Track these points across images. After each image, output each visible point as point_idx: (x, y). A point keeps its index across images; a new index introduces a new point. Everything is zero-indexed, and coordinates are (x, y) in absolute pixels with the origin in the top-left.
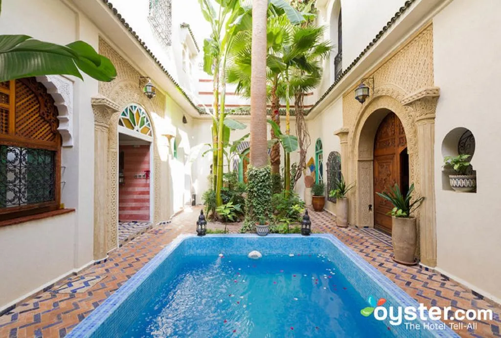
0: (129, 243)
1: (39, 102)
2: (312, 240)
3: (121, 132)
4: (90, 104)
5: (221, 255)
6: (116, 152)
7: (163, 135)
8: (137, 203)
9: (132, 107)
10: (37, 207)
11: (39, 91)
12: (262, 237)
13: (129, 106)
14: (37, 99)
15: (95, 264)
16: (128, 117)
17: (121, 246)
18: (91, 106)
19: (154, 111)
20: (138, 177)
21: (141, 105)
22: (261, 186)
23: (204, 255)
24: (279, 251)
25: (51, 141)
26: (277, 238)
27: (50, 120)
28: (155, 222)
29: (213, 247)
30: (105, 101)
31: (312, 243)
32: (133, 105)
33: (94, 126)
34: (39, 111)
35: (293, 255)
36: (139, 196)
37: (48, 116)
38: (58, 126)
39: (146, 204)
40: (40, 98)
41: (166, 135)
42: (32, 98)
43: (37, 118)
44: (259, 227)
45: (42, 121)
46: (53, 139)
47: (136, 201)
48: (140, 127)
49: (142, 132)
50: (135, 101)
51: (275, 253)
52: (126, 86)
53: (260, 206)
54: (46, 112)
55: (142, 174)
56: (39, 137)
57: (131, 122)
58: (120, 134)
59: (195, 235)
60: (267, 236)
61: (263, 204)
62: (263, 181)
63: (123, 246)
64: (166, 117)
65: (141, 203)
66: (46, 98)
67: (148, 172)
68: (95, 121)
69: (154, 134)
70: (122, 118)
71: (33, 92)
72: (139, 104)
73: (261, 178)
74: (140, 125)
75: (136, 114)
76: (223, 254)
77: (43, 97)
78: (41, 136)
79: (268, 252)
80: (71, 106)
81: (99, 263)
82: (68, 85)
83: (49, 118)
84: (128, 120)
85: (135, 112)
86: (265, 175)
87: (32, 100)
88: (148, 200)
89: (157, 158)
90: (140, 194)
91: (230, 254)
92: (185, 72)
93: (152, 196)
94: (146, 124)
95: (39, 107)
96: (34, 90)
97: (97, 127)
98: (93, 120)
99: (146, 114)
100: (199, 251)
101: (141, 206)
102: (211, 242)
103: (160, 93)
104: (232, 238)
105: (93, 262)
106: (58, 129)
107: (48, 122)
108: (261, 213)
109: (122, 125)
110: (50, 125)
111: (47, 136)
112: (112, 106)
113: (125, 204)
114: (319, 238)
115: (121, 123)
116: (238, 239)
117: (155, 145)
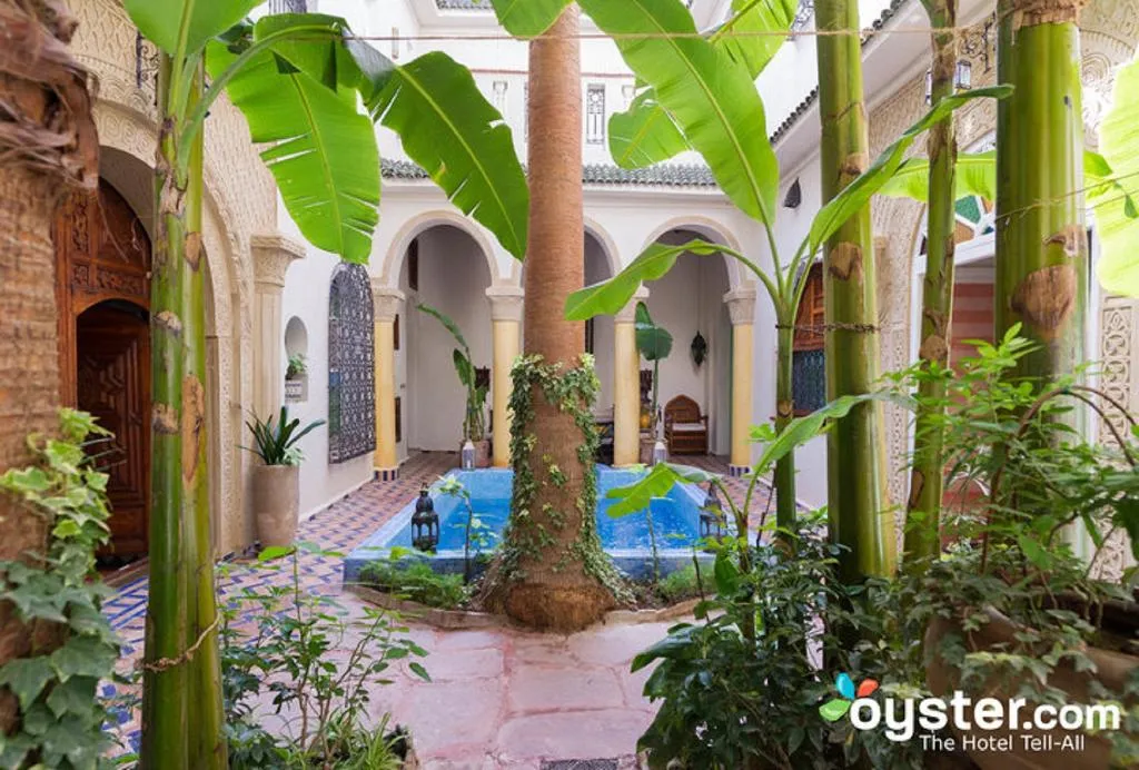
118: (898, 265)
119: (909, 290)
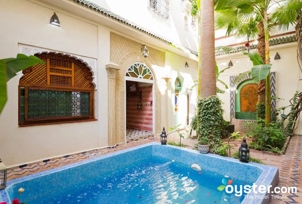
0: (134, 142)
1: (84, 72)
2: (249, 168)
3: (127, 80)
4: (105, 68)
5: (173, 161)
6: (124, 91)
7: (162, 78)
8: (148, 120)
9: (136, 65)
10: (81, 117)
11: (84, 67)
12: (202, 154)
13: (133, 65)
14: (83, 70)
15: (108, 148)
16: (133, 71)
17: (128, 142)
18: (106, 69)
19: (154, 64)
20: (148, 105)
21: (143, 63)
22: (205, 113)
23: (164, 158)
24: (216, 170)
25: (90, 88)
26: (214, 158)
27: (89, 78)
28: (156, 133)
29: (169, 154)
30: (110, 65)
31: (249, 171)
32: (137, 63)
33: (107, 79)
34: (84, 75)
35: (228, 177)
36: (148, 116)
37: (88, 77)
38: (92, 81)
39: (151, 121)
40: (84, 70)
41: (164, 78)
42: (81, 70)
43: (83, 78)
44: (200, 146)
45: (85, 79)
46: (91, 87)
47: (147, 119)
48: (143, 75)
49: (144, 78)
50: (138, 61)
51: (212, 171)
52: (131, 54)
53: (205, 129)
54: (87, 75)
55: (149, 103)
56: (84, 86)
57: (135, 73)
58: (127, 81)
59: (160, 144)
60: (205, 155)
61: (208, 128)
62: (207, 109)
63: (129, 143)
64: (166, 66)
65: (149, 121)
66: (86, 69)
67: (152, 102)
68: (108, 76)
69: (155, 78)
70: (129, 72)
71: (81, 68)
72: (141, 62)
73: (205, 106)
74: (143, 74)
75: (139, 68)
76: (174, 160)
77: (85, 69)
78: (85, 87)
79: (207, 168)
80: (96, 71)
81: (110, 148)
82: (94, 62)
83: (88, 78)
84: (133, 72)
85: (138, 67)
86: (209, 104)
87: (81, 71)
88: (151, 119)
89: (158, 93)
90: (148, 115)
91: (179, 162)
92: (188, 31)
93: (154, 117)
94: (147, 73)
95: (84, 73)
96: (81, 66)
97: (109, 79)
98: (107, 76)
99: (148, 67)
100: (161, 155)
101: (149, 122)
102: (168, 150)
103: (161, 51)
104: (180, 150)
105: (107, 146)
106: (92, 82)
107: (88, 80)
108: (206, 135)
109: (129, 76)
110: (89, 81)
111: (88, 86)
112: (115, 67)
113: (142, 120)
114: (256, 168)
115: (127, 75)
116: (184, 152)
117: (156, 85)
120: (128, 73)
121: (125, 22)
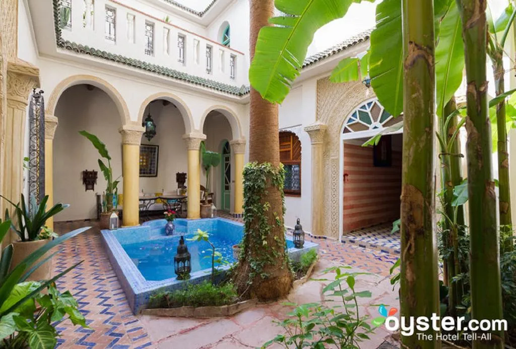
6: (337, 159)
9: (364, 107)
13: (358, 109)
16: (357, 120)
17: (343, 242)
32: (366, 103)
48: (382, 122)
50: (367, 98)
57: (363, 123)
70: (349, 126)
75: (371, 111)
84: (358, 123)
85: (368, 110)
109: (350, 132)
115: (346, 131)
118: (334, 136)
119: (339, 145)
120: (347, 127)
121: (320, 59)
